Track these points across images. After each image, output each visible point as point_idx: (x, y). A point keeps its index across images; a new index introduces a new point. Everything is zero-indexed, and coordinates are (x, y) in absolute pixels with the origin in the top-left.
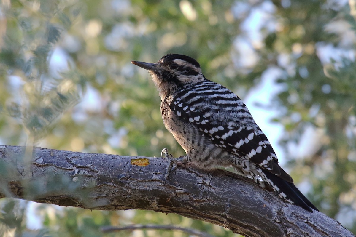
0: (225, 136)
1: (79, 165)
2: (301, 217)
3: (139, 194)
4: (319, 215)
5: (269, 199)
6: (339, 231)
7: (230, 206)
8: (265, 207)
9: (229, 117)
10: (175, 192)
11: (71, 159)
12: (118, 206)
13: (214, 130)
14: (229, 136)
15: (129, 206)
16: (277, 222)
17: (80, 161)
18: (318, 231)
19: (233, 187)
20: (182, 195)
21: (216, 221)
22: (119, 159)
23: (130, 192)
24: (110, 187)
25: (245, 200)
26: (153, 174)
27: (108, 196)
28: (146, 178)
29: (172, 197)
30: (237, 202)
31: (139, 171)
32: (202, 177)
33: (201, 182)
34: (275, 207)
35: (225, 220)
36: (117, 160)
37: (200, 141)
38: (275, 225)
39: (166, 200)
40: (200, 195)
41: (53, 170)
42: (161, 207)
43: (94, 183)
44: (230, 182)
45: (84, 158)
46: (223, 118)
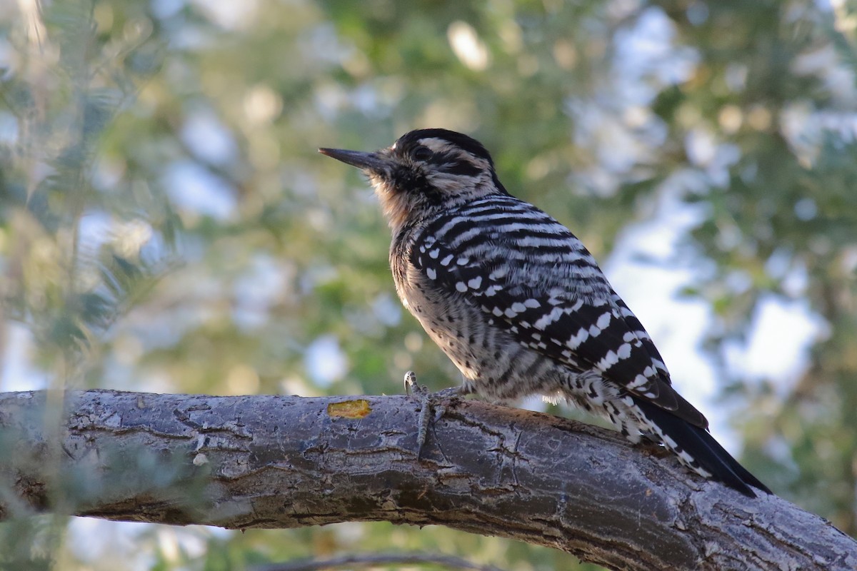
0: (542, 323)
1: (205, 426)
2: (737, 515)
3: (351, 485)
4: (779, 506)
5: (659, 477)
6: (827, 541)
7: (567, 498)
8: (651, 496)
9: (551, 279)
10: (436, 475)
11: (185, 412)
12: (303, 516)
13: (516, 309)
14: (553, 322)
15: (330, 515)
16: (680, 530)
17: (209, 415)
18: (779, 544)
19: (571, 454)
20: (452, 480)
21: (537, 537)
22: (300, 404)
23: (329, 481)
24: (282, 473)
25: (601, 483)
26: (381, 436)
27: (279, 494)
28: (366, 446)
29: (431, 485)
30: (583, 489)
31: (347, 432)
32: (498, 435)
33: (496, 447)
34: (675, 494)
35: (557, 532)
36: (293, 407)
37: (487, 335)
38: (676, 537)
39: (415, 495)
40: (496, 476)
41: (146, 442)
42: (406, 513)
43: (244, 467)
44: (564, 441)
45: (217, 409)
46: (537, 279)
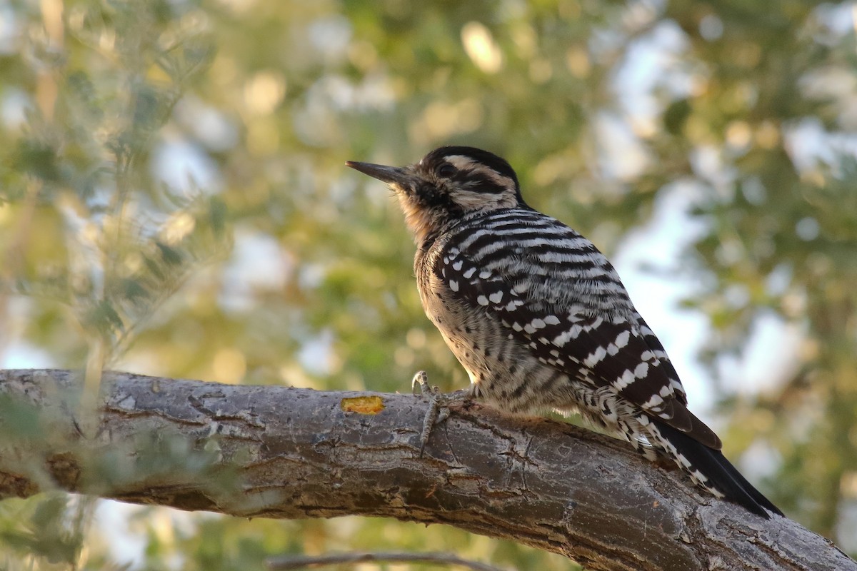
0: (561, 340)
1: (219, 413)
2: (742, 531)
3: (361, 480)
4: (783, 524)
5: (666, 489)
6: (830, 562)
7: (574, 505)
8: (657, 508)
9: (571, 294)
10: (445, 475)
11: (200, 398)
12: (311, 508)
13: (536, 325)
14: (571, 339)
15: (338, 508)
16: (685, 543)
17: (223, 403)
18: (781, 562)
19: (581, 462)
20: (461, 481)
21: (542, 541)
22: (314, 397)
23: (339, 475)
24: (293, 464)
25: (609, 492)
26: (393, 433)
27: (288, 485)
28: (377, 442)
29: (440, 485)
30: (591, 497)
31: (359, 427)
32: (510, 438)
33: (507, 451)
34: (681, 507)
35: (563, 538)
36: (309, 400)
37: (503, 350)
38: (680, 549)
39: (424, 493)
40: (505, 479)
41: (159, 426)
42: (413, 511)
43: (255, 456)
44: (574, 449)
45: (232, 398)
46: (557, 295)
